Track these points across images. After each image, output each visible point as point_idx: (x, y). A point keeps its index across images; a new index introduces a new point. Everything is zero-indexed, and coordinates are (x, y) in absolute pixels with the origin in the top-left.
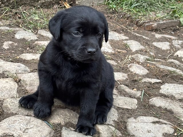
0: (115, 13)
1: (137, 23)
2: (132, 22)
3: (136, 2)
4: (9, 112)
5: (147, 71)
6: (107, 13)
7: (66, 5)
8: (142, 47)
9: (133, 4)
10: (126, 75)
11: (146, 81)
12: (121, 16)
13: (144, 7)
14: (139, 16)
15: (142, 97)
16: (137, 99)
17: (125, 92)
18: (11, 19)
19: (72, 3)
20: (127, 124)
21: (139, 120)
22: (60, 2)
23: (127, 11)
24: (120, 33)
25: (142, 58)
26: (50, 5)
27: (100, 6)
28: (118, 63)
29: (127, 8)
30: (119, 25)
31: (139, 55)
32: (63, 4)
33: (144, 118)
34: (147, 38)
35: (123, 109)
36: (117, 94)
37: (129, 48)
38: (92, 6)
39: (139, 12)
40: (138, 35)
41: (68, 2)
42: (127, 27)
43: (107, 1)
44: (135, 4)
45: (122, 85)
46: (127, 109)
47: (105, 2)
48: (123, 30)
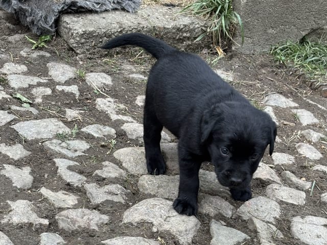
0: (282, 68)
1: (311, 86)
2: (304, 82)
3: (312, 55)
4: (146, 192)
5: (321, 156)
6: (272, 66)
7: (219, 50)
8: (316, 121)
9: (309, 58)
10: (292, 158)
11: (319, 169)
12: (291, 73)
13: (322, 63)
14: (315, 75)
15: (312, 190)
16: (305, 192)
17: (291, 181)
18: (146, 64)
19: (227, 48)
20: (292, 224)
21: (308, 221)
22: (211, 45)
23: (299, 67)
24: (288, 97)
25: (315, 136)
26: (198, 49)
27: (263, 56)
28: (283, 140)
29: (299, 63)
30: (286, 86)
31: (312, 132)
32: (215, 49)
33: (314, 218)
34: (323, 108)
35: (287, 204)
36: (280, 183)
37: (299, 120)
38: (253, 54)
39: (315, 69)
40: (311, 102)
41: (222, 46)
42: (297, 90)
43: (274, 50)
44: (311, 58)
45: (288, 172)
46: (292, 204)
47: (271, 51)
48: (291, 93)
